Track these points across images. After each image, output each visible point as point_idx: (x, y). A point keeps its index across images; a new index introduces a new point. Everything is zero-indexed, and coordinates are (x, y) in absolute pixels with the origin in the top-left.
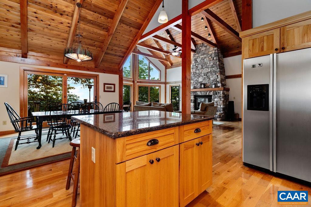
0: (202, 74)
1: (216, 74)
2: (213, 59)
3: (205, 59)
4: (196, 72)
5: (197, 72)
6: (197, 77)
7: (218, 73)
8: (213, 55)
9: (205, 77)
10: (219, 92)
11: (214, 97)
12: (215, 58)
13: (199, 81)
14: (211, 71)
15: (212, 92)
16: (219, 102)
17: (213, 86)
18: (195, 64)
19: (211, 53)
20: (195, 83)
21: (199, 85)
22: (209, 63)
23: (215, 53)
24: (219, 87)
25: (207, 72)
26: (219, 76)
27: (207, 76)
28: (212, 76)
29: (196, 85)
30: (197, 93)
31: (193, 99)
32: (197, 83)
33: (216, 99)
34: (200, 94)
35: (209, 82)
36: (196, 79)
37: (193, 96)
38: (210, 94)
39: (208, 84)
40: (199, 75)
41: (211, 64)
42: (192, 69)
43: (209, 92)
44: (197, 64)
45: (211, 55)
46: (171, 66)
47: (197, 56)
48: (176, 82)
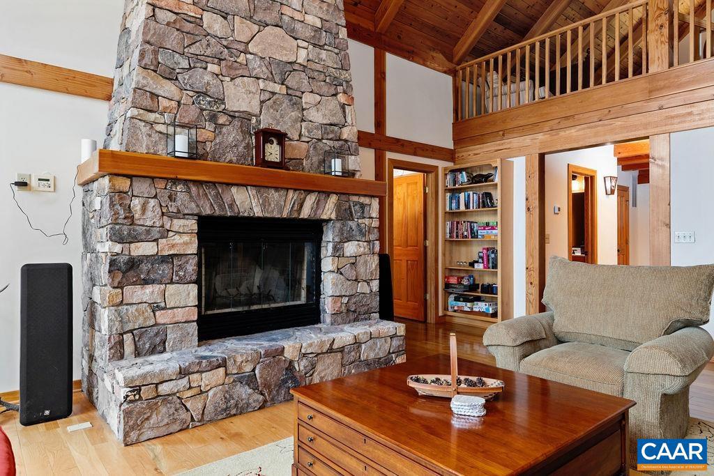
4: (198, 22)
5: (213, 24)
6: (213, 68)
7: (345, 92)
9: (277, 88)
10: (363, 206)
11: (341, 231)
13: (231, 106)
14: (314, 66)
15: (333, 199)
16: (366, 262)
17: (335, 166)
20: (193, 112)
21: (232, 134)
24: (353, 173)
25: (285, 59)
26: (348, 109)
27: (288, 88)
28: (318, 98)
29: (207, 132)
30: (227, 199)
31: (193, 248)
32: (213, 118)
33: (351, 248)
34: (258, 212)
35: (300, 135)
36: (207, 78)
37: (192, 224)
38: (319, 211)
39: (298, 148)
40: (230, 60)
41: (309, 19)
43: (318, 202)
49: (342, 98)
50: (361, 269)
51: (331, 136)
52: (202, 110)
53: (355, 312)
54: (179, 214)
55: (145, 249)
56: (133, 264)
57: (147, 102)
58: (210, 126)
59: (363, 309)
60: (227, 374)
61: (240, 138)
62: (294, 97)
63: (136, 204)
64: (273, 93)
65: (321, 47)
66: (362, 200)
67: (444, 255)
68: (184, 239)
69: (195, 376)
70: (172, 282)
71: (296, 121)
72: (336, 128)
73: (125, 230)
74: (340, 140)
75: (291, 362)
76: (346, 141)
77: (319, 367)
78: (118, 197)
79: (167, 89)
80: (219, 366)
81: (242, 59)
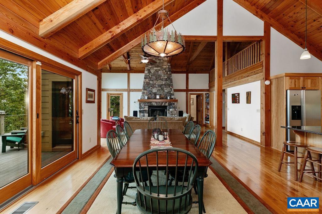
0: (157, 86)
1: (170, 87)
2: (167, 73)
3: (159, 72)
4: (149, 83)
5: (151, 82)
6: (151, 88)
8: (167, 70)
9: (159, 88)
10: (173, 103)
11: (169, 107)
12: (169, 73)
13: (153, 92)
14: (166, 84)
15: (168, 103)
17: (168, 98)
18: (148, 74)
19: (165, 67)
20: (148, 93)
21: (153, 95)
22: (163, 76)
23: (168, 68)
24: (173, 99)
25: (161, 84)
26: (172, 89)
28: (166, 88)
29: (150, 96)
30: (152, 104)
31: (147, 109)
32: (151, 94)
33: (171, 110)
34: (156, 105)
35: (163, 94)
37: (147, 107)
38: (165, 105)
39: (163, 96)
40: (153, 86)
41: (165, 77)
42: (145, 78)
43: (165, 103)
44: (150, 74)
45: (165, 69)
46: (109, 69)
47: (151, 66)
48: (117, 90)
50: (173, 113)
54: (146, 106)
55: (142, 110)
56: (141, 111)
57: (143, 93)
62: (162, 89)
63: (141, 105)
65: (167, 81)
68: (147, 108)
70: (145, 113)
71: (163, 92)
72: (170, 92)
73: (140, 107)
76: (171, 94)
78: (140, 104)
79: (145, 91)
81: (155, 85)
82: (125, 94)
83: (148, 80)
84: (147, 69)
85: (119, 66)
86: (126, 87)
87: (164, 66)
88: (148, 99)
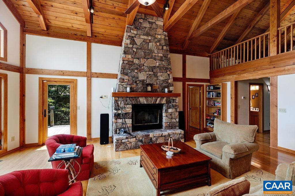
0: (146, 69)
2: (163, 49)
3: (150, 44)
4: (133, 62)
5: (136, 61)
6: (136, 71)
7: (169, 71)
8: (163, 42)
9: (151, 73)
10: (174, 100)
11: (167, 106)
12: (165, 48)
13: (140, 79)
14: (160, 66)
15: (165, 98)
16: (174, 114)
17: (166, 90)
18: (131, 46)
19: (159, 37)
20: (131, 81)
21: (140, 85)
22: (156, 52)
23: (165, 39)
24: (172, 91)
25: (153, 66)
26: (170, 75)
27: (154, 72)
28: (162, 73)
29: (134, 86)
30: (138, 100)
31: (131, 111)
32: (136, 82)
33: (170, 111)
34: (145, 103)
35: (157, 83)
36: (134, 73)
37: (131, 106)
38: (161, 102)
39: (156, 86)
40: (140, 69)
41: (160, 55)
42: (125, 53)
43: (161, 100)
44: (135, 46)
45: (159, 41)
46: (45, 29)
47: (135, 32)
48: (63, 73)
49: (168, 73)
50: (173, 116)
51: (165, 83)
52: (133, 81)
53: (171, 126)
54: (128, 104)
55: (120, 112)
56: (119, 114)
57: (122, 81)
58: (135, 84)
59: (173, 126)
60: (136, 139)
61: (142, 86)
62: (155, 75)
63: (119, 102)
64: (150, 74)
65: (163, 61)
66: (173, 98)
67: (206, 110)
68: (129, 109)
69: (129, 139)
70: (126, 119)
71: (156, 80)
72: (167, 80)
73: (117, 108)
74: (168, 83)
75: (151, 138)
76: (170, 83)
77: (158, 140)
78: (116, 101)
79: (126, 77)
80: (134, 138)
81: (142, 68)
82: (82, 82)
83: (130, 57)
84: (129, 36)
85: (69, 25)
86: (85, 69)
87: (158, 35)
88: (130, 92)
